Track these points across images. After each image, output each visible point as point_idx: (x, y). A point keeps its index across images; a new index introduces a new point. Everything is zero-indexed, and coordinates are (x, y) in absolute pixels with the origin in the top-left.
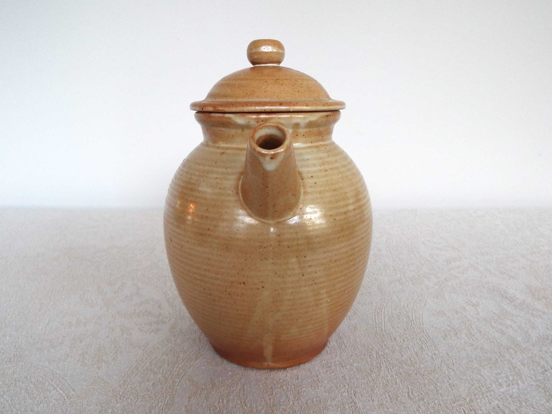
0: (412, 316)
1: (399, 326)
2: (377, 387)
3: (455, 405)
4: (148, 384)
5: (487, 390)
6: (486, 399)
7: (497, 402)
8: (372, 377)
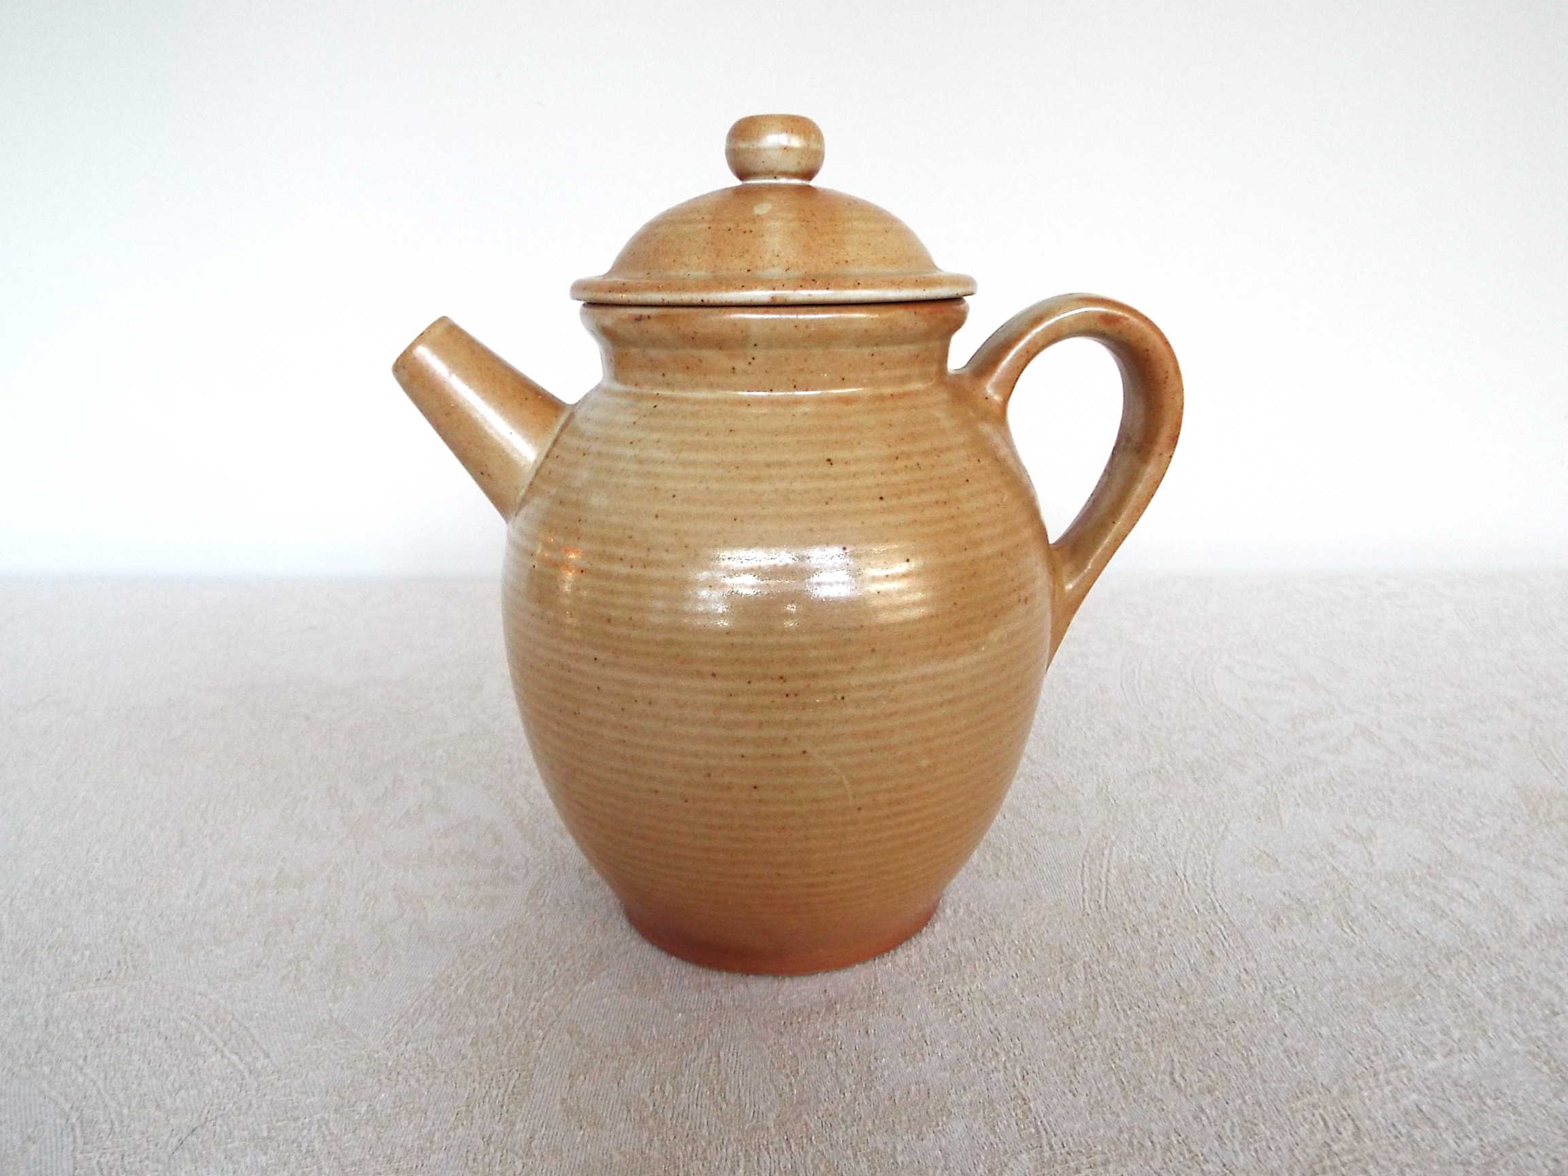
0: (1185, 868)
1: (1147, 894)
2: (1085, 1058)
3: (1299, 1104)
4: (460, 1040)
5: (1388, 1066)
6: (1387, 1089)
7: (1414, 1096)
8: (1072, 1032)
